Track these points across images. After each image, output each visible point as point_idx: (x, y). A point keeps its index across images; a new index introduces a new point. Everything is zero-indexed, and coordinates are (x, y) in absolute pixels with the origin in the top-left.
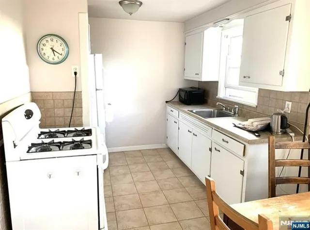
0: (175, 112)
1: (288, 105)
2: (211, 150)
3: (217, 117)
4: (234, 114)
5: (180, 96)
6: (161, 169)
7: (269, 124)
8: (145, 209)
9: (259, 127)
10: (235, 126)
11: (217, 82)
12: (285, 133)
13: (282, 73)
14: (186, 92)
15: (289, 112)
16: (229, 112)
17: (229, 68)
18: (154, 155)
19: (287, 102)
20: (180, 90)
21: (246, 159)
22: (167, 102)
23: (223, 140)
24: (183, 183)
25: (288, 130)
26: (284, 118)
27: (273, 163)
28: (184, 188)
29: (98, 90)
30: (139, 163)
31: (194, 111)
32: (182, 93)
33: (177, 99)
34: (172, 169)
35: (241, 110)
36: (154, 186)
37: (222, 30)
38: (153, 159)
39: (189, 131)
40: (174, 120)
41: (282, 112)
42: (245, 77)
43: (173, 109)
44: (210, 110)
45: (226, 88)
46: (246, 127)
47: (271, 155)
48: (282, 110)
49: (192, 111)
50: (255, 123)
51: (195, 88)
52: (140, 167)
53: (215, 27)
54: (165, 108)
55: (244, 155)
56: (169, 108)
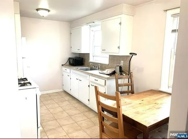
0: (68, 70)
1: (122, 62)
2: (89, 86)
3: (90, 70)
4: (99, 69)
5: (69, 61)
6: (62, 102)
7: (115, 71)
8: (57, 120)
9: (111, 72)
10: (100, 73)
11: (89, 54)
12: (121, 74)
13: (119, 48)
14: (73, 59)
15: (122, 65)
16: (96, 68)
17: (95, 46)
18: (56, 95)
19: (121, 61)
20: (70, 59)
21: (106, 87)
22: (62, 65)
23: (95, 80)
24: (75, 106)
25: (123, 73)
26: (120, 68)
27: (118, 85)
28: (76, 108)
29: (24, 58)
30: (48, 100)
31: (79, 68)
32: (70, 60)
33: (68, 64)
34: (68, 101)
35: (102, 67)
36: (60, 109)
37: (90, 27)
38: (56, 97)
39: (77, 79)
40: (67, 74)
41: (120, 65)
42: (103, 50)
43: (66, 69)
44: (87, 68)
45: (93, 57)
46: (105, 73)
47: (117, 82)
48: (120, 64)
49: (78, 69)
50: (109, 71)
51: (78, 57)
52: (49, 102)
53: (87, 25)
54: (62, 69)
55: (105, 85)
56: (64, 68)
